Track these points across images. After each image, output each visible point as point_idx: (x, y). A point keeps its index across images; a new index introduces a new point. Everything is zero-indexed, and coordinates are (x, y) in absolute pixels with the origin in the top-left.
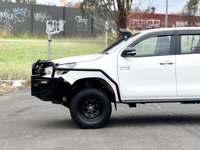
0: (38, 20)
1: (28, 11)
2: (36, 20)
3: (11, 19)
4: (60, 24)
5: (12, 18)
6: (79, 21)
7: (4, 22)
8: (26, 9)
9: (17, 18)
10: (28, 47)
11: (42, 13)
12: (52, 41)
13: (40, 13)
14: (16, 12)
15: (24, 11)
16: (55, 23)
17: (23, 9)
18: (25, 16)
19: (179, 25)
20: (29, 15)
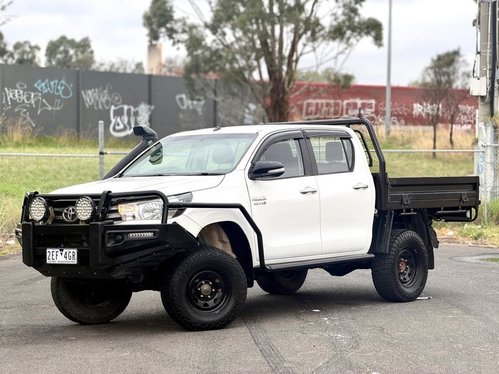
0: (91, 104)
1: (69, 85)
2: (86, 104)
3: (31, 104)
4: (140, 113)
5: (33, 102)
6: (183, 105)
7: (16, 110)
8: (63, 82)
9: (44, 100)
10: (66, 167)
11: (101, 88)
12: (106, 153)
13: (97, 90)
14: (41, 88)
16: (129, 110)
17: (57, 81)
18: (63, 96)
19: (420, 110)
20: (71, 95)
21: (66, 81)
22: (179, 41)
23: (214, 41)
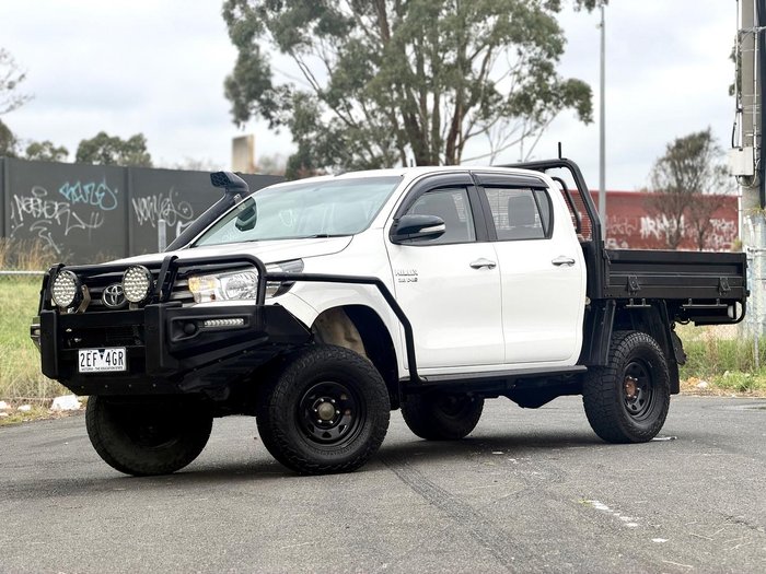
0: (146, 219)
1: (112, 190)
2: (139, 220)
3: (53, 220)
5: (57, 217)
7: (31, 229)
8: (103, 185)
9: (74, 214)
11: (161, 195)
13: (155, 197)
14: (70, 195)
15: (97, 192)
17: (93, 185)
18: (103, 208)
19: (651, 228)
20: (114, 207)
21: (108, 185)
22: (278, 122)
23: (335, 119)
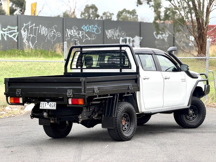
0: (110, 37)
1: (99, 27)
2: (108, 37)
3: (79, 37)
4: (135, 41)
5: (81, 36)
6: (157, 37)
7: (72, 40)
8: (96, 26)
9: (86, 35)
11: (115, 29)
13: (113, 30)
14: (85, 29)
16: (129, 40)
17: (93, 26)
18: (96, 33)
20: (100, 32)
